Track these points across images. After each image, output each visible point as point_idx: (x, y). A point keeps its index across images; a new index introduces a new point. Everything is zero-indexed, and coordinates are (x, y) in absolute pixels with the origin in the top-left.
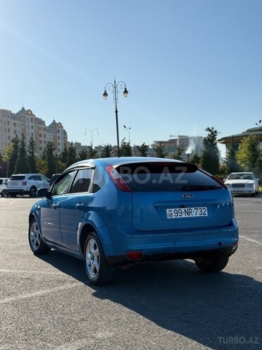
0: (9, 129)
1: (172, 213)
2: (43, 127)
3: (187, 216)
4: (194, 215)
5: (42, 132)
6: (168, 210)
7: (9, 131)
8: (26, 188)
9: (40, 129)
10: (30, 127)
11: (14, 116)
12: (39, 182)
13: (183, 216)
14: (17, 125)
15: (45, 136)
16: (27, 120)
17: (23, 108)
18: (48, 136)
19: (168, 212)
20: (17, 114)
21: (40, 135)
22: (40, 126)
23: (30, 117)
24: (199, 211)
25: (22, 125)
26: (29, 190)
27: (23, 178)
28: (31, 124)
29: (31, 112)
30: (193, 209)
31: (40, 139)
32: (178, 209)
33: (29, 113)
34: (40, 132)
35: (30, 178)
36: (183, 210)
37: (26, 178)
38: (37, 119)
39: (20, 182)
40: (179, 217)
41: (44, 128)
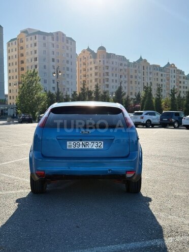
0: (157, 79)
1: (71, 145)
2: (182, 76)
3: (84, 147)
4: (90, 147)
5: (182, 80)
6: (68, 142)
7: (157, 80)
8: (144, 121)
9: (180, 77)
10: (173, 76)
11: (161, 69)
12: (154, 117)
13: (81, 147)
14: (163, 75)
15: (184, 83)
16: (171, 72)
17: (168, 63)
18: (186, 83)
19: (68, 144)
20: (163, 68)
21: (180, 82)
22: (180, 75)
23: (173, 69)
24: (95, 144)
25: (167, 75)
26: (145, 122)
27: (141, 113)
28: (174, 74)
29: (174, 65)
30: (90, 142)
31: (180, 85)
32: (76, 142)
33: (173, 66)
34: (180, 80)
35: (147, 114)
36: (81, 143)
37: (143, 114)
38: (178, 70)
39: (139, 117)
40: (76, 148)
41: (184, 78)
